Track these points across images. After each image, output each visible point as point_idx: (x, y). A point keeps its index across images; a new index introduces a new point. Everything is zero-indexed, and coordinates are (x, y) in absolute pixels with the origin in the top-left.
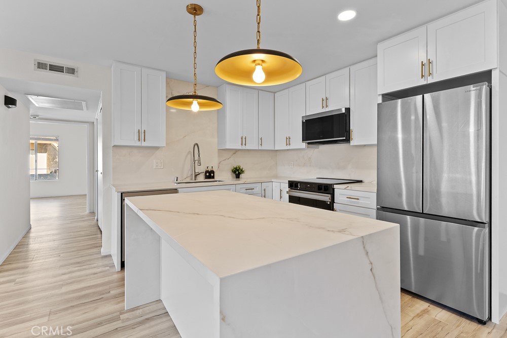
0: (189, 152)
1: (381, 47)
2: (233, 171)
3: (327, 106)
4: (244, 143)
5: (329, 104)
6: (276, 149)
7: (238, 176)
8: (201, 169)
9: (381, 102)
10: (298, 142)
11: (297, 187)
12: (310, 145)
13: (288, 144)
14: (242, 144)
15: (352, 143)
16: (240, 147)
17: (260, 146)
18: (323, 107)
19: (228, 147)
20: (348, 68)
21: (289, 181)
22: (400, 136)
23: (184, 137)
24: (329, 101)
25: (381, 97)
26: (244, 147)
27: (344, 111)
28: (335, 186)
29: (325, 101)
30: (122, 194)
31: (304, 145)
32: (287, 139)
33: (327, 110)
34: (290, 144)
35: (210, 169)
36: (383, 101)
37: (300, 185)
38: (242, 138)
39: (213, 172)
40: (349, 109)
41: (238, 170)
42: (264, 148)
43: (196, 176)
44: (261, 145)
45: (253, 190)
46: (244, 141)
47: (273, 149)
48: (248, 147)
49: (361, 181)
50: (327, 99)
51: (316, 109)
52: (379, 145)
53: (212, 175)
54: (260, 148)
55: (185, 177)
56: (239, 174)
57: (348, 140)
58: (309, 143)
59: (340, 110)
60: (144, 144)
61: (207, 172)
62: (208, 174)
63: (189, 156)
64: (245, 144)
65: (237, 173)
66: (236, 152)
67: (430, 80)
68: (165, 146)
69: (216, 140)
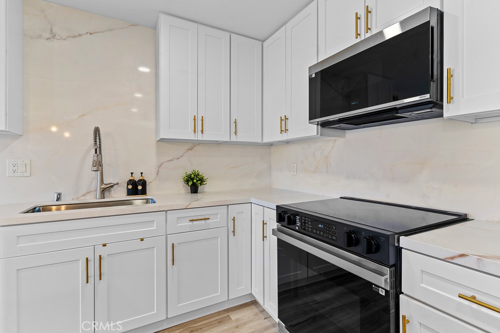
2: (185, 180)
3: (367, 29)
4: (199, 128)
5: (373, 23)
6: (265, 141)
7: (194, 190)
10: (301, 123)
11: (295, 223)
13: (284, 130)
14: (195, 131)
17: (233, 134)
18: (358, 35)
21: (277, 207)
23: (80, 117)
24: (372, 17)
26: (199, 137)
28: (404, 241)
29: (365, 17)
31: (313, 129)
32: (281, 120)
33: (370, 35)
34: (286, 130)
35: (137, 178)
37: (301, 220)
38: (195, 119)
39: (144, 183)
41: (193, 179)
42: (240, 138)
44: (236, 133)
45: (208, 221)
46: (199, 124)
47: (260, 141)
50: (368, 12)
54: (234, 139)
55: (84, 192)
58: (324, 125)
61: (130, 182)
62: (131, 187)
64: (202, 132)
65: (193, 183)
66: (194, 147)
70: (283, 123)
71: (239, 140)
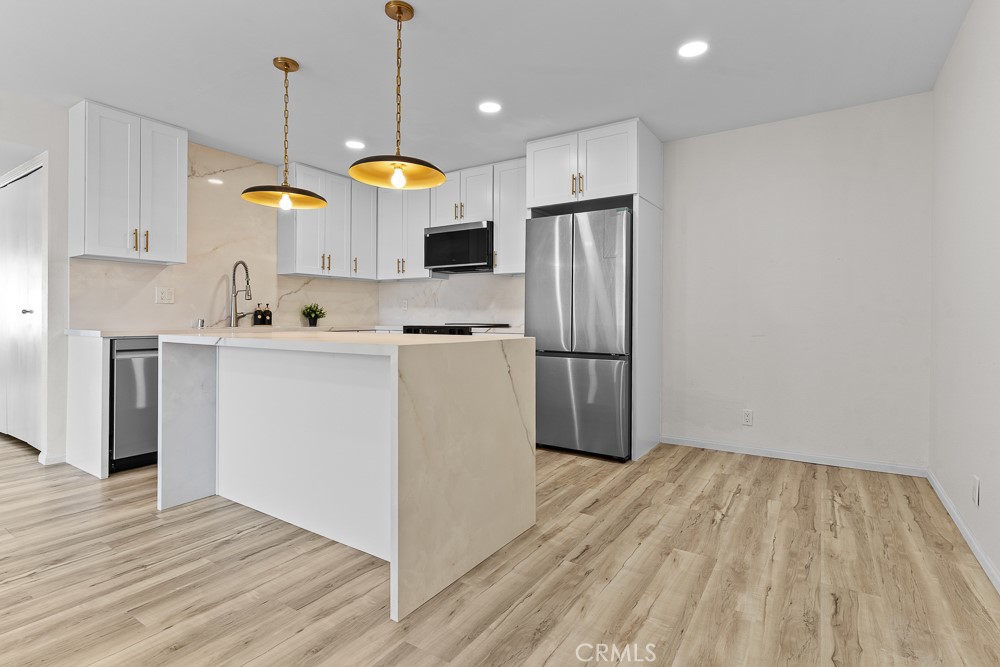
0: (225, 277)
1: (531, 148)
2: (304, 313)
3: (462, 216)
4: (326, 265)
5: (464, 214)
6: (379, 278)
7: (313, 323)
8: (247, 307)
9: (530, 217)
10: (417, 268)
12: (436, 274)
13: (401, 271)
14: (323, 267)
15: (497, 270)
16: (318, 271)
17: (353, 272)
18: (456, 217)
19: (299, 270)
20: (490, 167)
21: (404, 327)
22: (557, 264)
23: (214, 250)
24: (464, 209)
25: (530, 211)
26: (326, 273)
27: (485, 226)
28: (473, 330)
29: (460, 209)
30: (112, 341)
31: (426, 273)
32: (399, 262)
33: (463, 221)
34: (403, 271)
35: (263, 308)
36: (533, 217)
37: (422, 331)
38: (323, 257)
39: (269, 313)
40: (492, 223)
41: (314, 312)
42: (360, 275)
43: (238, 318)
44: (355, 270)
46: (326, 262)
47: (374, 278)
48: (332, 273)
49: (507, 326)
50: (461, 206)
51: (445, 220)
52: (527, 274)
53: (268, 318)
54: (353, 275)
55: (217, 321)
56: (317, 317)
57: (490, 267)
58: (434, 270)
59: (480, 223)
60: (145, 256)
61: (257, 313)
62: (260, 317)
63: (224, 283)
64: (329, 268)
65: (313, 316)
66: (312, 280)
67: (581, 198)
68: (185, 261)
69: (273, 258)
70: (401, 264)
71: (358, 276)
